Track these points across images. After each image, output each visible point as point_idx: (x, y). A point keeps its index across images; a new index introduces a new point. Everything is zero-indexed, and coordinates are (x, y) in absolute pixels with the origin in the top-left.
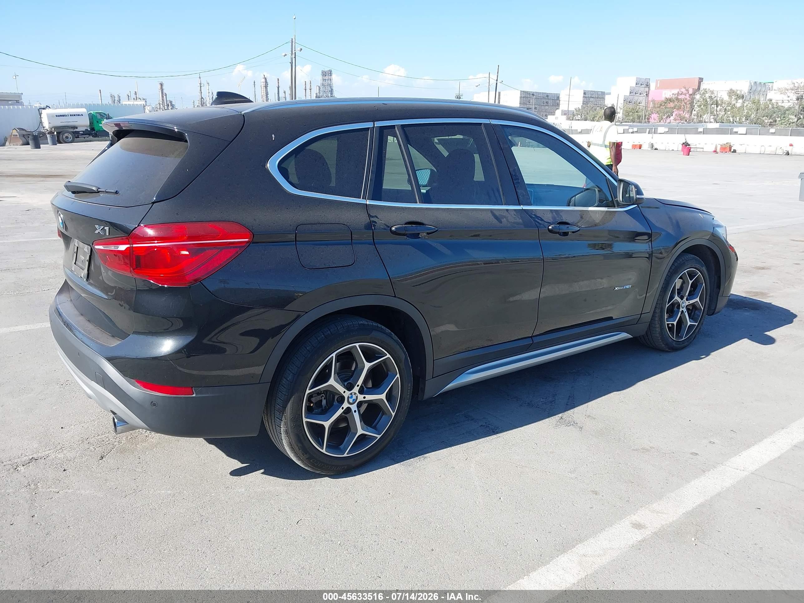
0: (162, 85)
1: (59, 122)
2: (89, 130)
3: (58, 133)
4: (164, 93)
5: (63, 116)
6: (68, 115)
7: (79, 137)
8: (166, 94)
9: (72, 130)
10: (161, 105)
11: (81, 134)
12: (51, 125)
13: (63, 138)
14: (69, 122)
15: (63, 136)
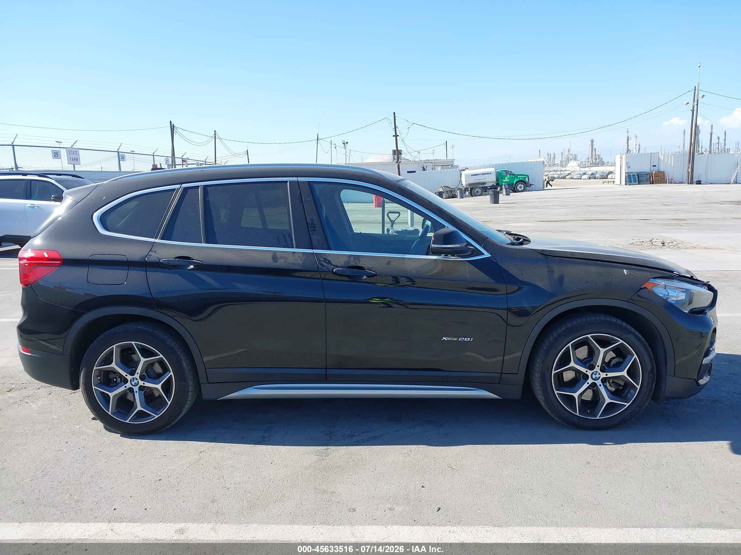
0: (592, 141)
1: (473, 180)
2: (495, 185)
3: (471, 189)
4: (594, 149)
5: (476, 175)
6: (480, 174)
7: (486, 191)
8: (595, 149)
9: (482, 186)
10: (590, 159)
11: (488, 188)
12: (467, 183)
13: (474, 192)
14: (480, 179)
15: (474, 191)
